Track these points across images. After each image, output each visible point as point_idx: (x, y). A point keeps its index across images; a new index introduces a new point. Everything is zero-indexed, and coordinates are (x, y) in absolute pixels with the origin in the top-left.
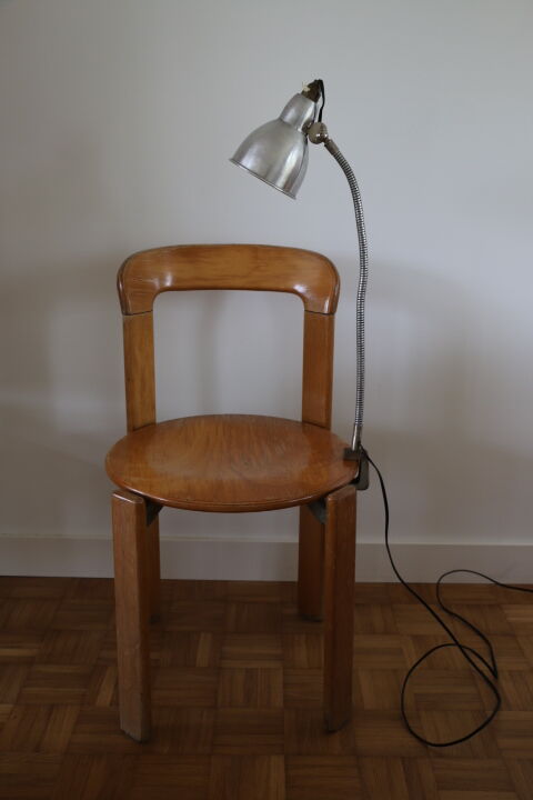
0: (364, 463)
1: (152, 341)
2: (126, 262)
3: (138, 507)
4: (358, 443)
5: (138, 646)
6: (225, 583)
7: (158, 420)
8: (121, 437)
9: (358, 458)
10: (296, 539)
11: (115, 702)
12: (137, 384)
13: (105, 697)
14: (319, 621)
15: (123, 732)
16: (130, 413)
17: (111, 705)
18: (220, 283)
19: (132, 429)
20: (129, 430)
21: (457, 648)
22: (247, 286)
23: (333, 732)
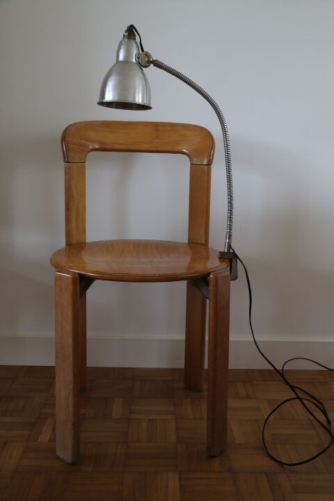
0: (234, 261)
1: (84, 184)
2: (68, 127)
3: (74, 279)
4: (230, 247)
5: (71, 387)
6: (132, 369)
7: (87, 241)
8: (61, 248)
9: (230, 257)
10: (183, 337)
11: (53, 440)
12: (74, 213)
13: (45, 436)
14: (200, 391)
15: (58, 458)
16: (68, 234)
17: (49, 441)
18: (132, 147)
19: (69, 244)
20: (67, 245)
21: (298, 401)
22: (151, 149)
23: (214, 457)
